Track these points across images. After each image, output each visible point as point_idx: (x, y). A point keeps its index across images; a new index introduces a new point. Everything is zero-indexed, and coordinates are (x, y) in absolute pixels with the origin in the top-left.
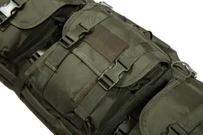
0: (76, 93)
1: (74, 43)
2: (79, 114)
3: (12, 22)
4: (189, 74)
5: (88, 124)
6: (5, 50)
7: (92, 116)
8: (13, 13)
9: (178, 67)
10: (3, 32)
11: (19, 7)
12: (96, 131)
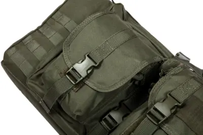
1: (165, 118)
3: (87, 82)
6: (78, 114)
8: (89, 72)
10: (76, 92)
11: (96, 65)
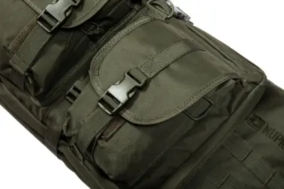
0: (10, 39)
2: (16, 67)
4: (170, 13)
5: (30, 79)
7: (33, 68)
9: (157, 5)
12: (42, 90)
